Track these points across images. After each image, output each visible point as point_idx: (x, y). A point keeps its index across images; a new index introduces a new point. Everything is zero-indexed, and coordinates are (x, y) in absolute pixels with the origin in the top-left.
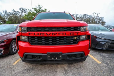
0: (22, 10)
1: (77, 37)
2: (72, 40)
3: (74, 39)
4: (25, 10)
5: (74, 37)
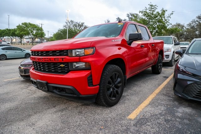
0: (130, 16)
1: (64, 64)
2: (59, 67)
3: (61, 66)
4: (135, 15)
5: (61, 64)
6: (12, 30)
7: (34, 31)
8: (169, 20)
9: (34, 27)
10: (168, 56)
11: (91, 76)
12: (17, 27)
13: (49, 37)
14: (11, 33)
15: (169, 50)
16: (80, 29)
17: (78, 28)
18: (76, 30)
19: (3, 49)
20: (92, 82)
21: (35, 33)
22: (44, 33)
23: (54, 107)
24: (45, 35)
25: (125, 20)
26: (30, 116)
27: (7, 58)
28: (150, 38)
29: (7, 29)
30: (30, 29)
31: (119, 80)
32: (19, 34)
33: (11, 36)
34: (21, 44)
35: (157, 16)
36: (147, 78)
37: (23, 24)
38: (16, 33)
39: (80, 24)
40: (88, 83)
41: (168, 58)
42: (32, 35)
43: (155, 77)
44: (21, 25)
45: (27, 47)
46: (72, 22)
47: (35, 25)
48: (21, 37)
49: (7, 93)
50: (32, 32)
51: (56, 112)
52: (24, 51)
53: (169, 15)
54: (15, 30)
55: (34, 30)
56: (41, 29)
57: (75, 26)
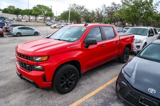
0: (124, 1)
5: (27, 65)
6: (30, 10)
7: (45, 12)
8: (156, 8)
9: (46, 8)
10: (139, 46)
11: (45, 76)
12: (33, 8)
13: (57, 16)
14: (29, 13)
15: (141, 41)
16: (81, 11)
17: (79, 10)
18: (78, 12)
19: (19, 28)
20: (46, 79)
21: (46, 14)
22: (53, 13)
23: (28, 88)
24: (54, 15)
25: (119, 5)
26: (10, 94)
27: (22, 35)
28: (115, 36)
29: (26, 10)
30: (42, 10)
31: (73, 75)
32: (34, 14)
33: (29, 15)
34: (36, 22)
35: (144, 5)
36: (112, 67)
37: (37, 6)
38: (32, 13)
39: (81, 7)
40: (43, 80)
41: (139, 48)
42: (44, 14)
43: (118, 67)
44: (36, 6)
45: (40, 24)
46: (75, 5)
47: (46, 7)
48: (36, 15)
49: (7, 71)
50: (44, 12)
51: (27, 93)
52: (34, 30)
53: (157, 3)
54: (32, 11)
55: (45, 10)
56: (50, 10)
57: (77, 9)
